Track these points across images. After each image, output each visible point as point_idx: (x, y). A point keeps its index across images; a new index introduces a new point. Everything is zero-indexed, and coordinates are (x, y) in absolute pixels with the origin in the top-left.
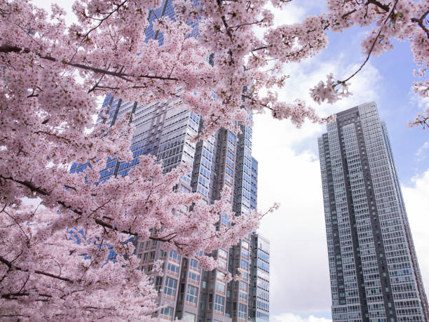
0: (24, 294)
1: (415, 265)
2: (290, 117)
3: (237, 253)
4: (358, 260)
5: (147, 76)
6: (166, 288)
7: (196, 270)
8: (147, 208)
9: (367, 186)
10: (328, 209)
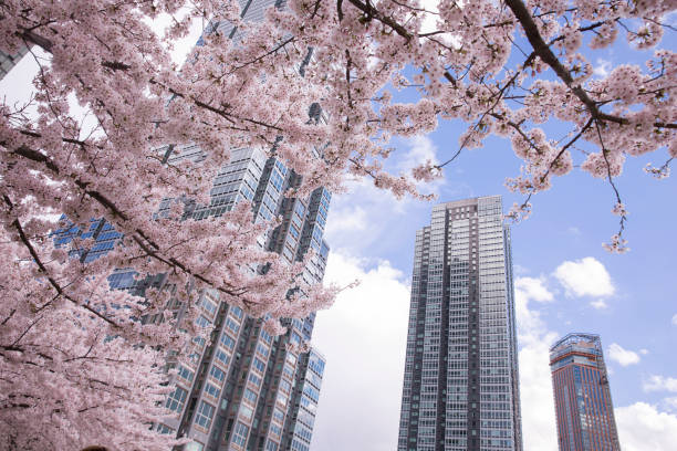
0: (16, 349)
2: (392, 188)
3: (279, 368)
4: (442, 407)
5: (251, 121)
6: (169, 400)
7: (216, 382)
8: (225, 255)
9: (471, 308)
10: (414, 330)
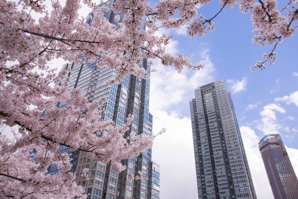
1: (250, 181)
2: (174, 64)
4: (215, 178)
5: (79, 41)
6: (94, 196)
8: (77, 128)
9: (220, 131)
10: (196, 146)
